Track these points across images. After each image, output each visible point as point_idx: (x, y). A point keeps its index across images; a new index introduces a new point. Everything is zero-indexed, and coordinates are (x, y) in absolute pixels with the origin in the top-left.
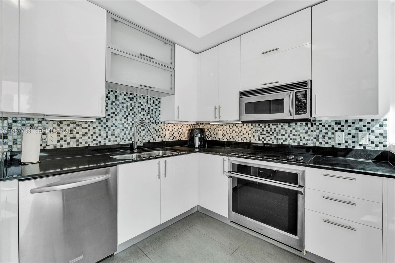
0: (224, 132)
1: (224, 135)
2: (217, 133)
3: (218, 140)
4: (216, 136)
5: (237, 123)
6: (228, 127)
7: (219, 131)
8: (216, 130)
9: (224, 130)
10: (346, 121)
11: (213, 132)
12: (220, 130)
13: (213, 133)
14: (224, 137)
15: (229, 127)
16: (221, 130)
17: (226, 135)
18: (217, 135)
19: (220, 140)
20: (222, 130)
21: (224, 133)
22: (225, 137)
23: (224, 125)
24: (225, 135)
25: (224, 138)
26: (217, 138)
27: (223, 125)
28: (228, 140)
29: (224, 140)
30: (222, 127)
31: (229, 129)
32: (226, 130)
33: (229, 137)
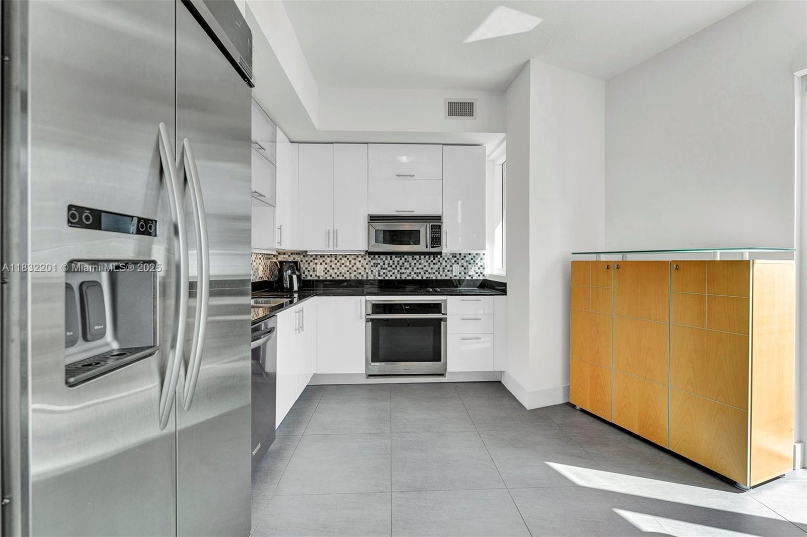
0: (326, 266)
1: (326, 271)
2: (314, 268)
3: (316, 278)
4: (311, 273)
5: (348, 255)
6: (333, 259)
7: (319, 266)
8: (311, 263)
9: (326, 264)
10: (460, 254)
11: (307, 266)
12: (319, 263)
13: (306, 268)
14: (326, 273)
15: (336, 259)
16: (321, 264)
17: (331, 271)
18: (314, 271)
19: (319, 278)
20: (323, 264)
21: (326, 269)
22: (329, 274)
23: (326, 257)
24: (328, 271)
25: (326, 276)
26: (314, 276)
27: (324, 257)
28: (333, 278)
29: (326, 278)
30: (324, 259)
31: (336, 261)
32: (331, 264)
33: (336, 273)
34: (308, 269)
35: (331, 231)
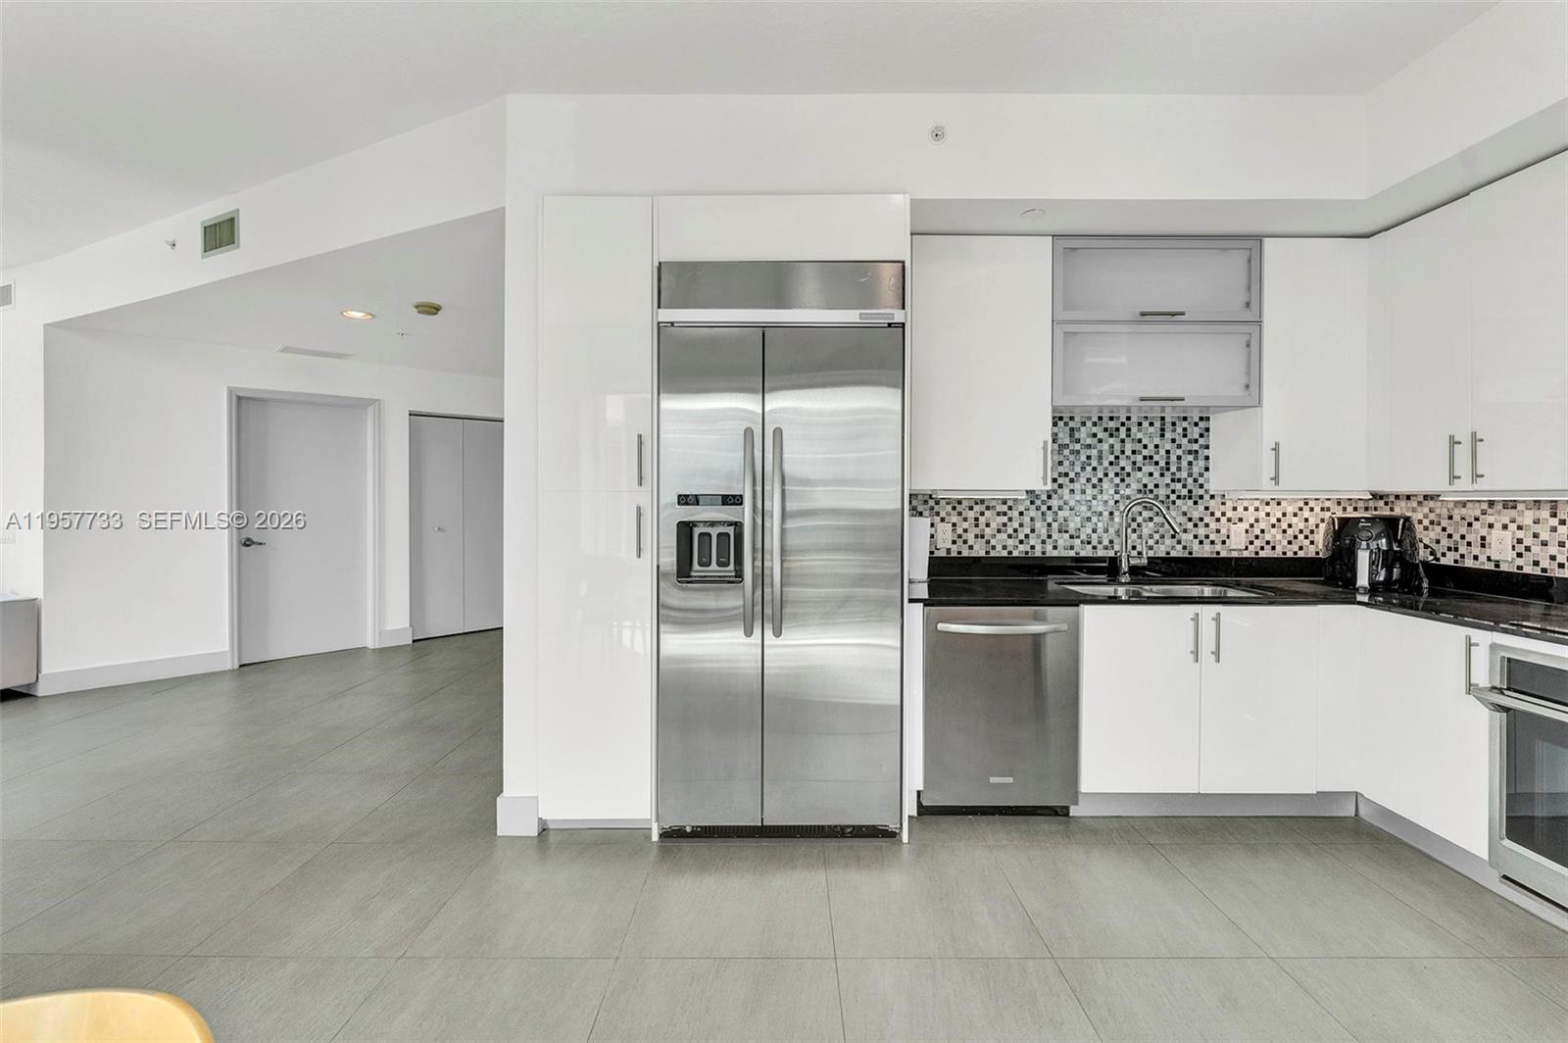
0: (1520, 534)
1: (1521, 549)
2: (1483, 538)
3: (1490, 566)
4: (1476, 550)
6: (1545, 514)
7: (1497, 532)
8: (1476, 525)
9: (1520, 528)
11: (1463, 530)
12: (1498, 526)
13: (1463, 537)
14: (1520, 555)
15: (1554, 515)
16: (1505, 527)
17: (1536, 549)
18: (1483, 546)
19: (1497, 566)
20: (1513, 527)
21: (1520, 541)
22: (1529, 557)
23: (1520, 507)
24: (1528, 549)
25: (1520, 562)
26: (1483, 558)
27: (1515, 507)
28: (1544, 570)
29: (1520, 568)
30: (1513, 513)
31: (1554, 522)
32: (1537, 528)
33: (1553, 558)
34: (1468, 539)
35: (1464, 437)
